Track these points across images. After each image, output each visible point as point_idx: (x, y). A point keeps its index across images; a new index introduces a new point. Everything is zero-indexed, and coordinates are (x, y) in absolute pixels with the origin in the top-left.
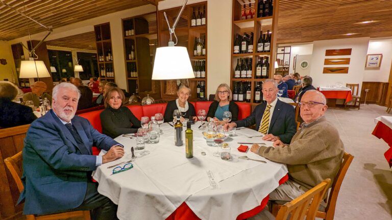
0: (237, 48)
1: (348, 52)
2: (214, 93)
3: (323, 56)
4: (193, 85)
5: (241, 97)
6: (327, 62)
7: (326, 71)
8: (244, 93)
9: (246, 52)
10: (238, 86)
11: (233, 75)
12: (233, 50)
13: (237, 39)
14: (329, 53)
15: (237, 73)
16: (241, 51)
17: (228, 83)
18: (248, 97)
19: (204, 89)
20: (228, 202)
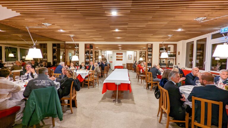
0: (86, 54)
1: (122, 54)
2: (81, 64)
3: (116, 55)
4: (75, 63)
5: (87, 65)
6: (117, 57)
7: (117, 60)
8: (88, 64)
9: (88, 55)
10: (86, 63)
11: (85, 60)
12: (85, 55)
13: (86, 53)
14: (117, 54)
15: (86, 60)
16: (87, 55)
17: (84, 62)
18: (89, 65)
19: (78, 64)
20: (84, 74)
